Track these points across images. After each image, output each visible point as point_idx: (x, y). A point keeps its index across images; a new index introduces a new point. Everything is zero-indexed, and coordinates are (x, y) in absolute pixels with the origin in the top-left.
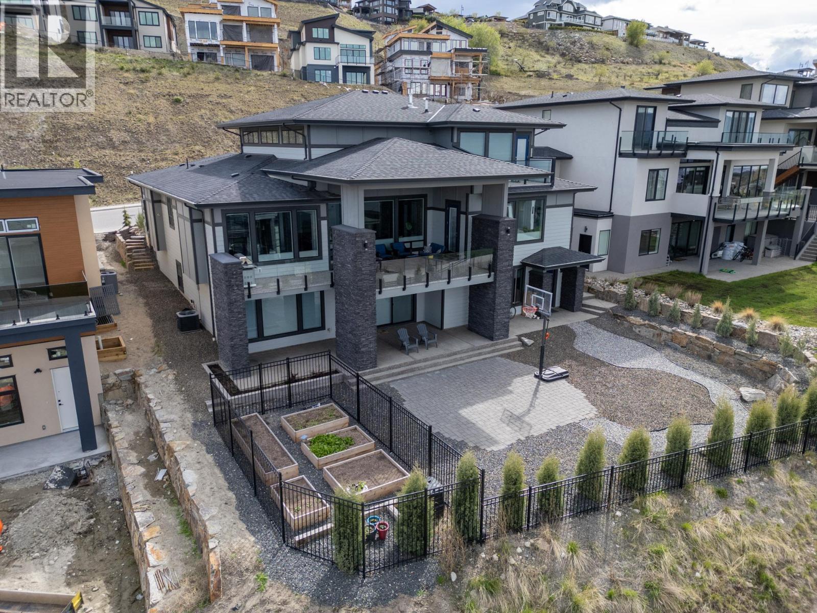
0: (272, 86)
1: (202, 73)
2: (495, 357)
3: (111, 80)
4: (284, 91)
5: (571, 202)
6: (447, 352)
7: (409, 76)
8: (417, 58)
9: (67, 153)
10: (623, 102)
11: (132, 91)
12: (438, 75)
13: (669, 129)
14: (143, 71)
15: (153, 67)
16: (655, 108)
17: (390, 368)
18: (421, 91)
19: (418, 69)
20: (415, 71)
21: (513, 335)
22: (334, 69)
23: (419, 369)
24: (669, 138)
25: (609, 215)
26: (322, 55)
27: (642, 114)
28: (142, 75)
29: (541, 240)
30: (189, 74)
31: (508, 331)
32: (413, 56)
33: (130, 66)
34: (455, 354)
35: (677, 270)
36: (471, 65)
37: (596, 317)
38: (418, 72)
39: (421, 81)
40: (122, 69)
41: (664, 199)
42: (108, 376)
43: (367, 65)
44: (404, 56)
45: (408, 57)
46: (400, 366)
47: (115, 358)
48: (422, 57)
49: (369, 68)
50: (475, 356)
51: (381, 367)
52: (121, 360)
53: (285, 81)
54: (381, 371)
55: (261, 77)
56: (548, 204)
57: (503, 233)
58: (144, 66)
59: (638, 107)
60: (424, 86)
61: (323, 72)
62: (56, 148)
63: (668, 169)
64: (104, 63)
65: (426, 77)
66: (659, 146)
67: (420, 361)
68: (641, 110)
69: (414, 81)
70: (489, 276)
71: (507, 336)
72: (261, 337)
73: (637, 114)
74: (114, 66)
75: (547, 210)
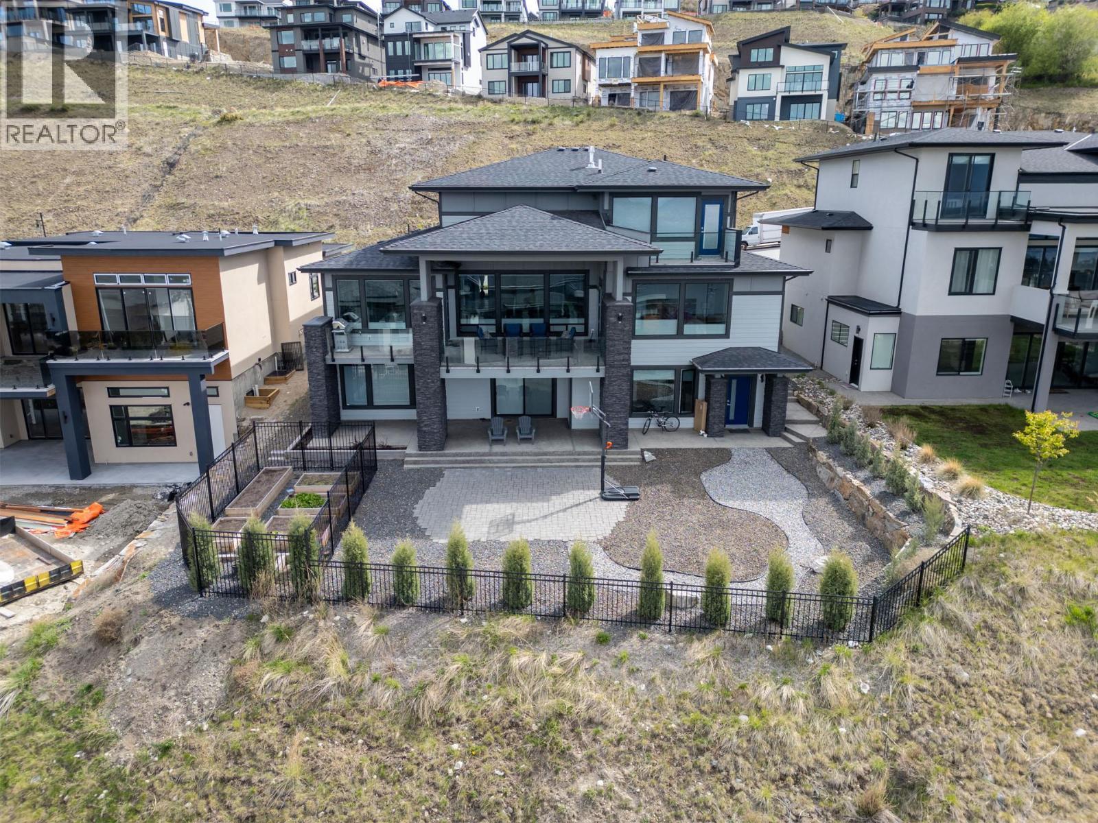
0: (675, 130)
1: (596, 120)
2: (593, 466)
3: (497, 135)
4: (688, 136)
5: (781, 289)
6: (536, 451)
7: (878, 103)
8: (894, 76)
9: (430, 215)
10: (918, 149)
11: (514, 146)
12: (930, 98)
13: (1023, 187)
14: (534, 122)
15: (546, 117)
16: (993, 156)
17: (456, 455)
18: (897, 124)
19: (895, 92)
20: (889, 96)
21: (634, 447)
22: (770, 101)
23: (490, 462)
24: (1022, 201)
25: (896, 312)
26: (759, 85)
27: (962, 166)
28: (530, 127)
29: (727, 335)
30: (582, 122)
31: (626, 440)
32: (888, 75)
33: (522, 118)
34: (545, 454)
35: (1007, 405)
36: (992, 82)
37: (789, 445)
38: (894, 96)
39: (898, 109)
40: (513, 121)
41: (994, 294)
42: (244, 420)
43: (818, 93)
44: (875, 76)
45: (881, 76)
46: (470, 455)
47: (259, 405)
48: (903, 75)
49: (821, 96)
50: (568, 461)
51: (446, 452)
52: (264, 408)
53: (695, 123)
54: (445, 455)
55: (667, 120)
56: (735, 289)
57: (613, 319)
58: (536, 116)
59: (951, 155)
60: (903, 116)
61: (757, 107)
62: (421, 210)
63: (1000, 249)
64: (497, 116)
65: (907, 103)
66: (1001, 213)
67: (496, 454)
68: (959, 160)
69: (884, 109)
70: (598, 371)
71: (626, 446)
72: (370, 405)
73: (950, 166)
74: (506, 119)
75: (735, 297)
